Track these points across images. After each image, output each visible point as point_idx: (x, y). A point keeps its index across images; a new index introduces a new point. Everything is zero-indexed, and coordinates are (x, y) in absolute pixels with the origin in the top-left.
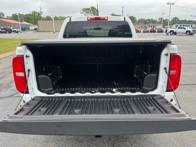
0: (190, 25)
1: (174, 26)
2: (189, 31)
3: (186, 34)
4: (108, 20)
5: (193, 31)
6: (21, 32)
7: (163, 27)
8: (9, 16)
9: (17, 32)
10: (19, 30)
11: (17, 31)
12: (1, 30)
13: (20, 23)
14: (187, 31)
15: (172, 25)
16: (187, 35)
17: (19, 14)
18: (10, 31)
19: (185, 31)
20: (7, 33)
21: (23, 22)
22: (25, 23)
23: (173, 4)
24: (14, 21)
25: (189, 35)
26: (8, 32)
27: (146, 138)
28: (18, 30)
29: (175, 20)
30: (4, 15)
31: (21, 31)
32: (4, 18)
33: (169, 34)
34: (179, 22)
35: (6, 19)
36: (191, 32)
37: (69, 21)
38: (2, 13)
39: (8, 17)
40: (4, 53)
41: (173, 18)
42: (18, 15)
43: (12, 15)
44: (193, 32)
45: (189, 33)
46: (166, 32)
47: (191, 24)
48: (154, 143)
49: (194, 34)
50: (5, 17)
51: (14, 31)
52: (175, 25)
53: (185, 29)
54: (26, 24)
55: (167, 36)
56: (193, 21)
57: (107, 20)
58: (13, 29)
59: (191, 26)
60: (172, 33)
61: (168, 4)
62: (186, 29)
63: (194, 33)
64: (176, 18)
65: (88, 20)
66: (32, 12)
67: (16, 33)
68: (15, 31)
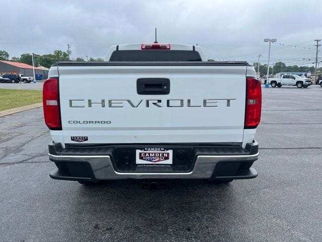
0: (304, 74)
1: (278, 75)
2: (301, 82)
3: (296, 87)
4: (171, 49)
5: (306, 81)
6: (35, 82)
7: (261, 76)
8: (17, 57)
9: (29, 82)
10: (32, 78)
11: (29, 80)
12: (3, 77)
13: (34, 68)
14: (298, 82)
15: (275, 74)
16: (298, 88)
17: (34, 54)
18: (17, 80)
19: (295, 82)
20: (12, 83)
21: (39, 66)
22: (43, 68)
23: (274, 41)
24: (24, 64)
25: (301, 88)
26: (13, 81)
27: (224, 209)
28: (30, 78)
29: (279, 67)
30: (8, 56)
31: (35, 80)
32: (8, 60)
33: (270, 86)
34: (286, 69)
35: (11, 61)
36: (304, 83)
37: (115, 50)
38: (5, 52)
39: (15, 58)
40: (10, 108)
41: (276, 64)
42: (32, 55)
43: (22, 56)
44: (307, 83)
45: (301, 85)
46: (265, 83)
47: (304, 72)
48: (236, 213)
49: (309, 87)
50: (10, 59)
51: (24, 80)
52: (280, 74)
53: (294, 78)
54: (44, 70)
55: (267, 89)
56: (308, 68)
57: (169, 49)
58: (22, 76)
59: (306, 75)
60: (274, 85)
61: (266, 40)
62: (296, 78)
63: (309, 85)
64: (280, 63)
65: (142, 49)
66: (55, 52)
67: (27, 84)
68: (26, 79)
